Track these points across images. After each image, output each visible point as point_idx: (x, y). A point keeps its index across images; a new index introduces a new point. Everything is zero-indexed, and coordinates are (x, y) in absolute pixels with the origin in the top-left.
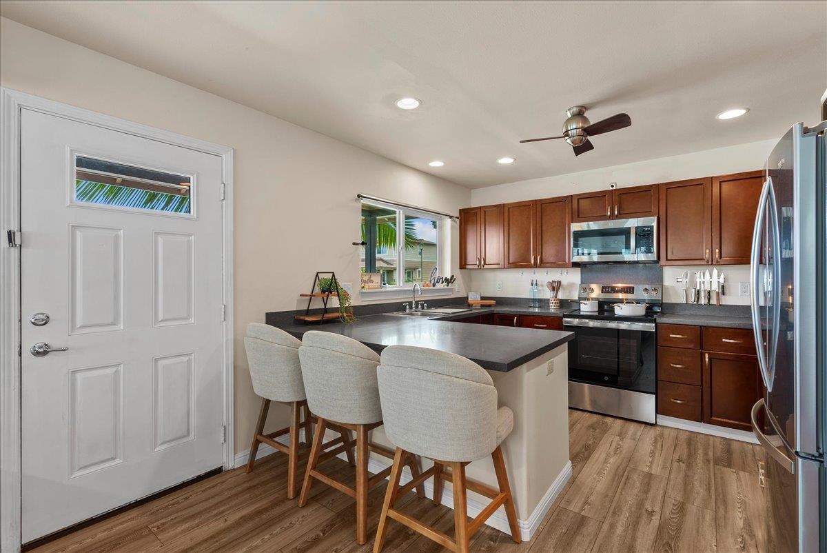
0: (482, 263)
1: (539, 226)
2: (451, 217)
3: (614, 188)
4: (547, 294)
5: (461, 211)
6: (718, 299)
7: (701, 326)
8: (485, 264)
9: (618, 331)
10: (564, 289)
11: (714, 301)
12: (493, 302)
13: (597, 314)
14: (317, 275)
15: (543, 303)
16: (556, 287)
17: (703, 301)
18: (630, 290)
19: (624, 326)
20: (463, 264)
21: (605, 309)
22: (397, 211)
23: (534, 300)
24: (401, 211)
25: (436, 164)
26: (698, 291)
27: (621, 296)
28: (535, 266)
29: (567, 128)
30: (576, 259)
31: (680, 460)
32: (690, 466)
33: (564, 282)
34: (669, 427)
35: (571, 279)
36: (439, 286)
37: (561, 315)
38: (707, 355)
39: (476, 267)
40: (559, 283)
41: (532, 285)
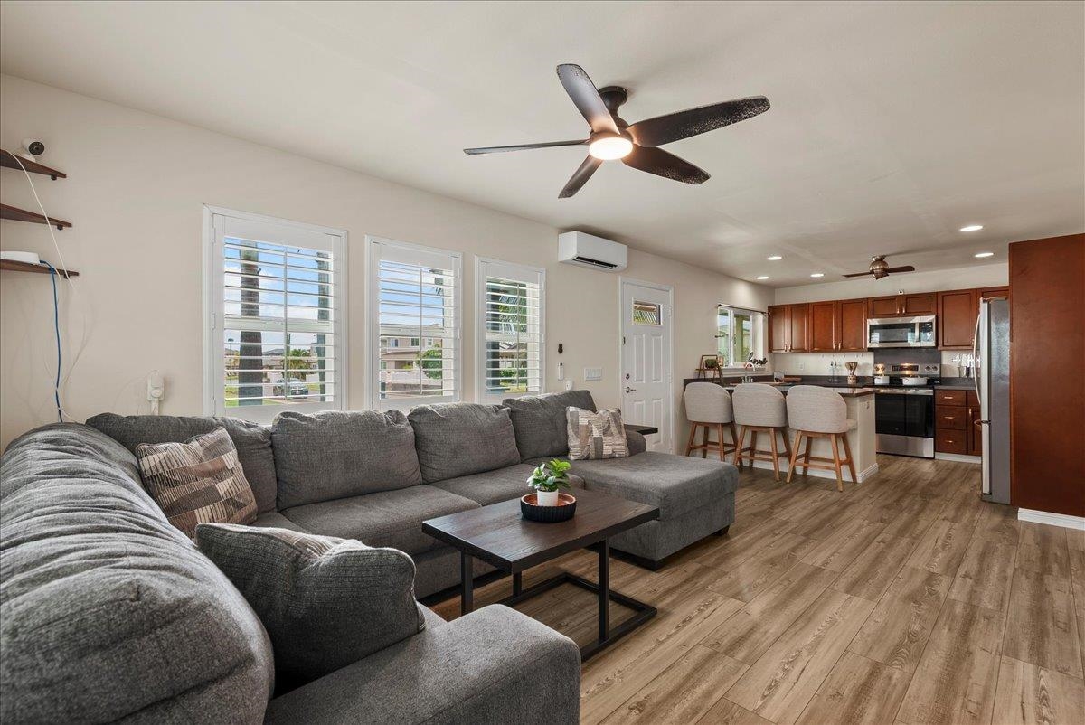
0: (790, 349)
1: (840, 320)
2: (763, 313)
3: (903, 294)
4: (846, 372)
5: (769, 307)
7: (966, 391)
9: (905, 396)
10: (859, 369)
13: (888, 384)
15: (842, 377)
16: (853, 366)
18: (915, 368)
19: (910, 392)
20: (770, 348)
21: (895, 381)
23: (834, 376)
26: (969, 369)
27: (907, 372)
28: (837, 350)
30: (870, 345)
33: (860, 363)
34: (945, 460)
35: (866, 360)
36: (755, 366)
38: (970, 410)
39: (784, 351)
40: (856, 363)
41: (832, 365)
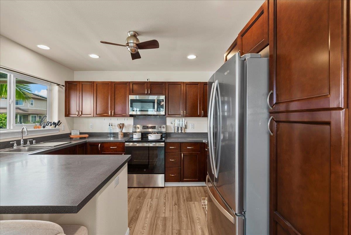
0: (80, 113)
1: (113, 95)
2: (58, 85)
3: (148, 81)
4: (118, 130)
5: (66, 82)
6: (184, 131)
7: (180, 143)
8: (82, 114)
9: (149, 147)
10: (126, 127)
11: (183, 131)
12: (87, 135)
13: (140, 140)
15: (115, 135)
16: (122, 126)
17: (180, 131)
18: (154, 128)
19: (151, 145)
20: (68, 114)
21: (144, 136)
23: (110, 133)
26: (178, 127)
27: (150, 130)
28: (111, 116)
29: (128, 41)
30: (131, 113)
31: (175, 204)
32: (179, 206)
33: (126, 124)
34: (170, 187)
35: (129, 122)
36: (48, 127)
37: (124, 141)
38: (182, 154)
39: (76, 116)
40: (123, 125)
41: (109, 125)
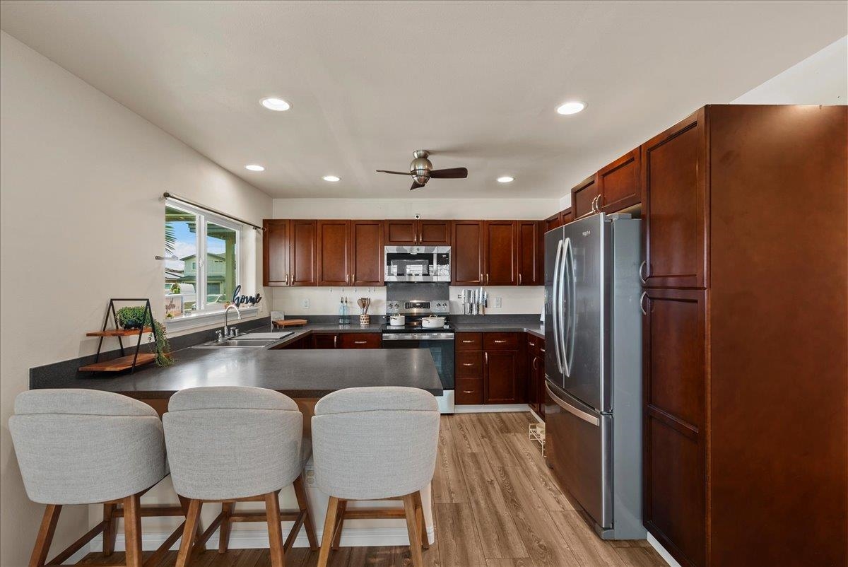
0: (292, 280)
1: (353, 244)
2: (256, 227)
3: (419, 218)
4: (357, 311)
5: (265, 222)
6: (484, 310)
7: (482, 333)
8: (294, 280)
10: (373, 306)
11: (481, 312)
12: (305, 321)
13: (403, 328)
14: (111, 304)
15: (353, 319)
16: (365, 303)
17: (475, 312)
18: (426, 305)
20: (266, 281)
22: (197, 216)
23: (343, 317)
24: (203, 217)
25: (255, 168)
26: (472, 305)
27: (420, 310)
28: (350, 284)
30: (387, 278)
31: (483, 437)
32: (491, 440)
33: (373, 299)
34: (464, 414)
35: (378, 296)
36: (243, 306)
38: (486, 354)
39: (283, 284)
40: (368, 300)
41: (342, 302)
